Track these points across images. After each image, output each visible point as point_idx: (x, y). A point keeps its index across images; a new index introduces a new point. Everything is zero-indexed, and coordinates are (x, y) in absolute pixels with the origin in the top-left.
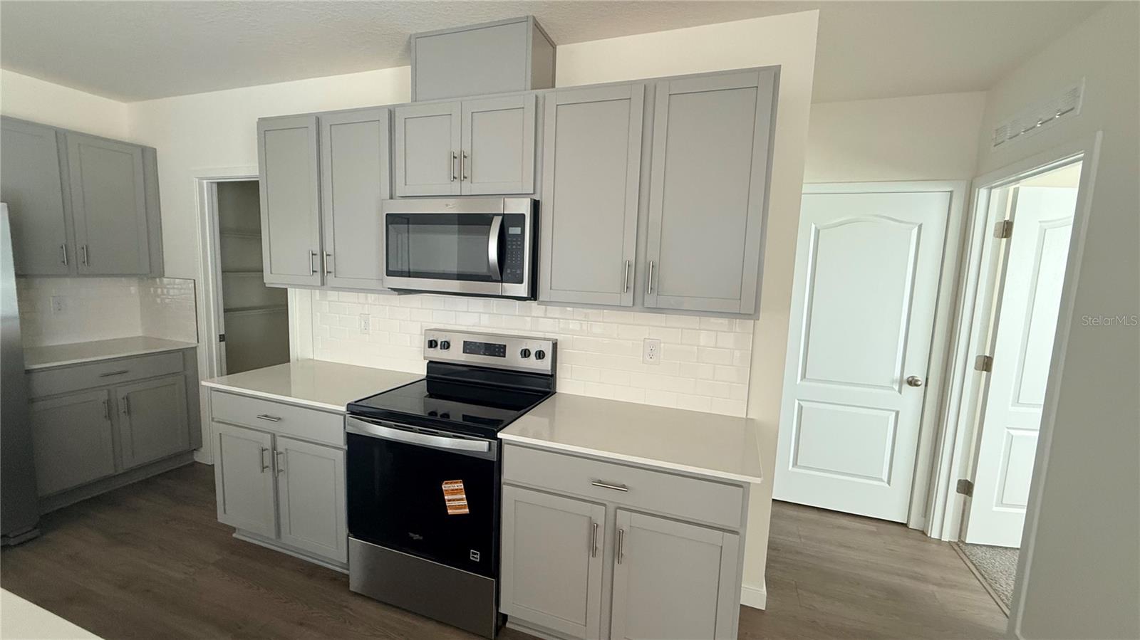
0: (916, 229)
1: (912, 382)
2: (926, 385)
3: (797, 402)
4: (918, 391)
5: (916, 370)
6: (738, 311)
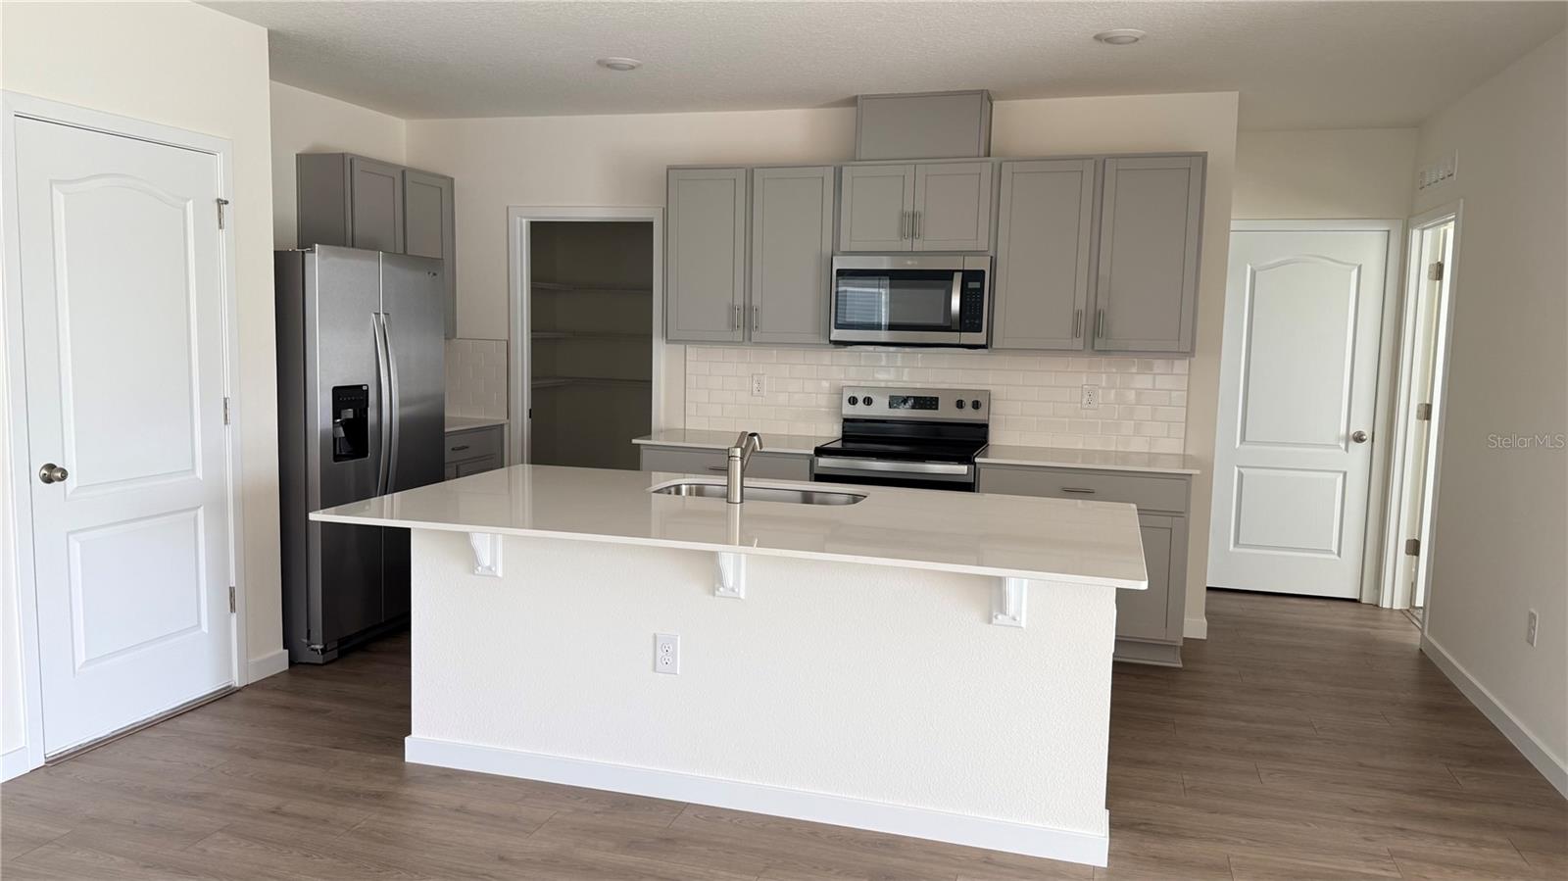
0: (1356, 270)
1: (1359, 438)
2: (1373, 441)
3: (1236, 469)
4: (1364, 447)
5: (1362, 425)
6: (1177, 350)
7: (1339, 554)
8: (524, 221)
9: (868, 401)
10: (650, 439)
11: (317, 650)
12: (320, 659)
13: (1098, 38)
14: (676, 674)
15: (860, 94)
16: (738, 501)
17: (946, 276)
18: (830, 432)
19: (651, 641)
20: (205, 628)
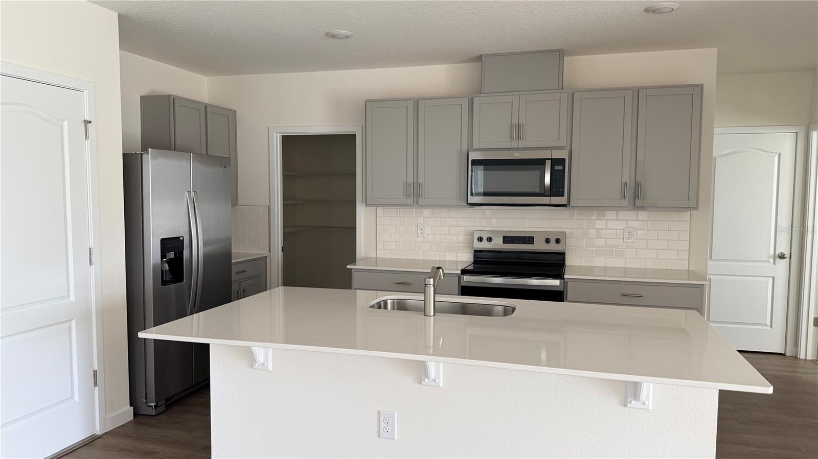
0: (777, 156)
1: (782, 257)
2: (790, 258)
4: (786, 261)
5: (783, 248)
6: (687, 206)
7: (771, 327)
8: (278, 135)
9: (489, 239)
10: (355, 265)
11: (152, 407)
12: (154, 412)
13: (647, 10)
14: (394, 439)
15: (483, 53)
16: (432, 315)
17: (542, 162)
18: (466, 258)
19: (376, 415)
20: (76, 399)
